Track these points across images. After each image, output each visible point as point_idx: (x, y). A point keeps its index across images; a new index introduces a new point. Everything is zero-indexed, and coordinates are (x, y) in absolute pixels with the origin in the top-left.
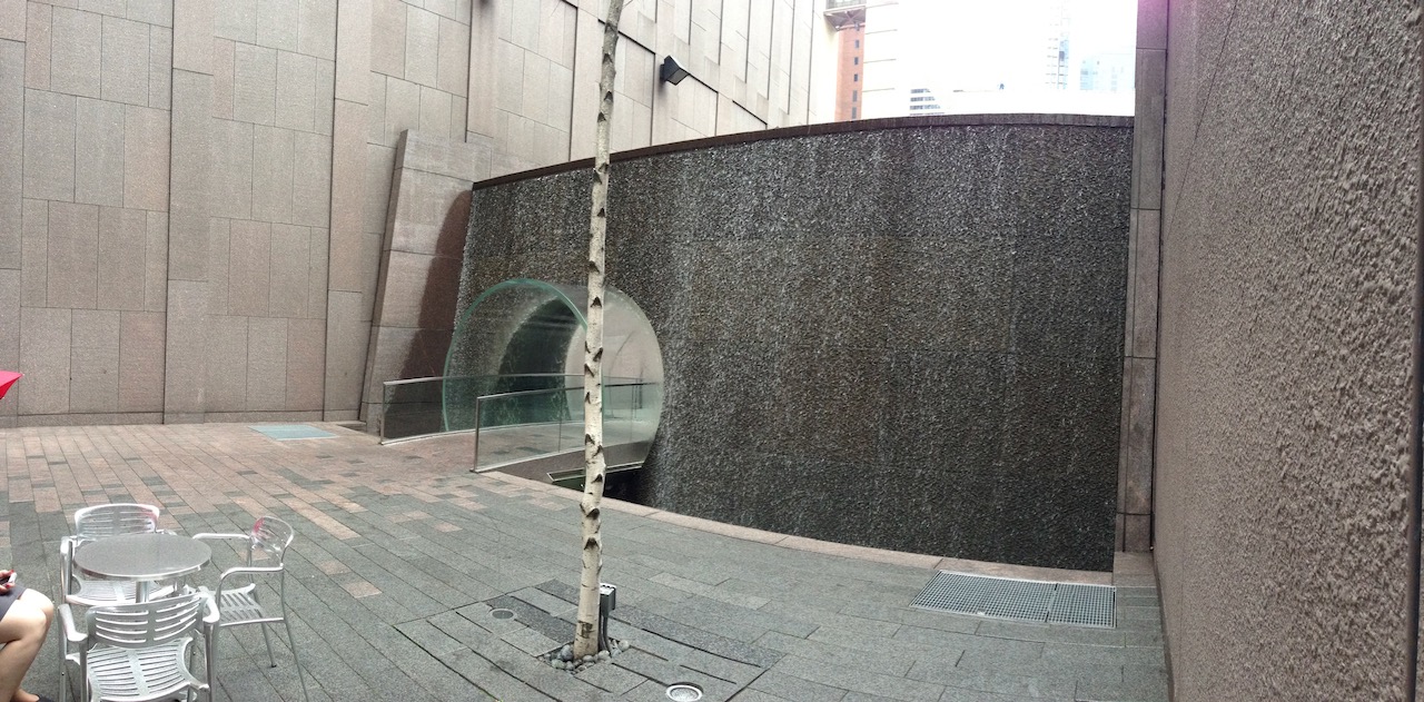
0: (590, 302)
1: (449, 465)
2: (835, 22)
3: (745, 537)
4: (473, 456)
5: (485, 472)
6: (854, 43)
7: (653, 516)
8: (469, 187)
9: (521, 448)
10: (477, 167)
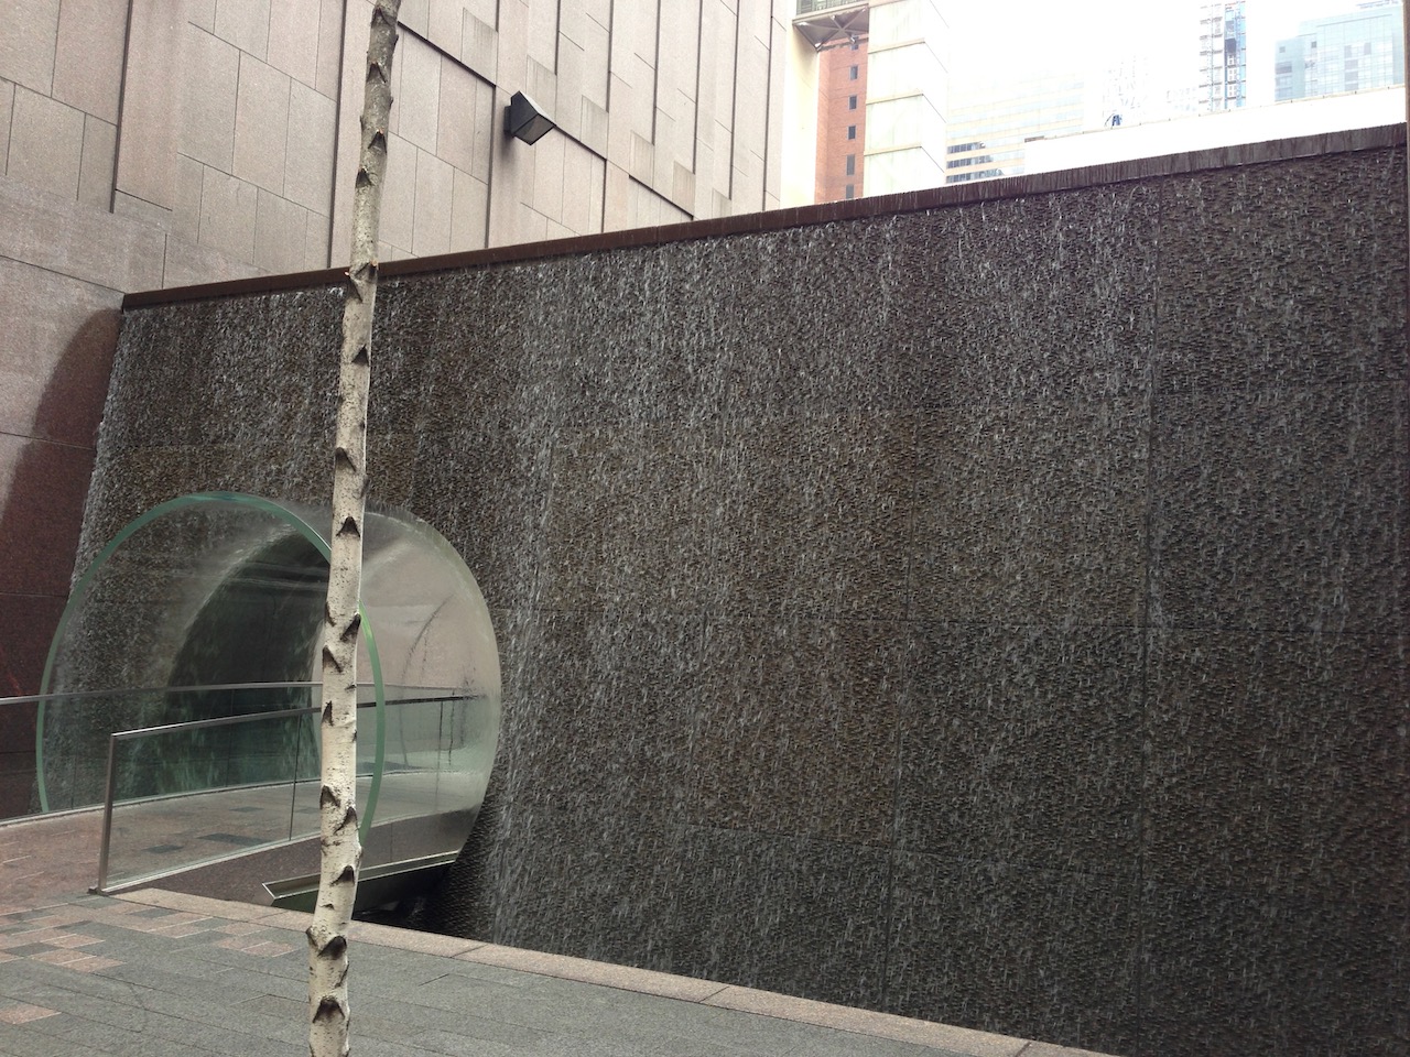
0: (337, 527)
1: (44, 882)
2: (812, 37)
3: (648, 988)
4: (96, 860)
5: (125, 891)
6: (849, 72)
7: (471, 956)
8: (115, 302)
9: (210, 838)
10: (134, 265)
